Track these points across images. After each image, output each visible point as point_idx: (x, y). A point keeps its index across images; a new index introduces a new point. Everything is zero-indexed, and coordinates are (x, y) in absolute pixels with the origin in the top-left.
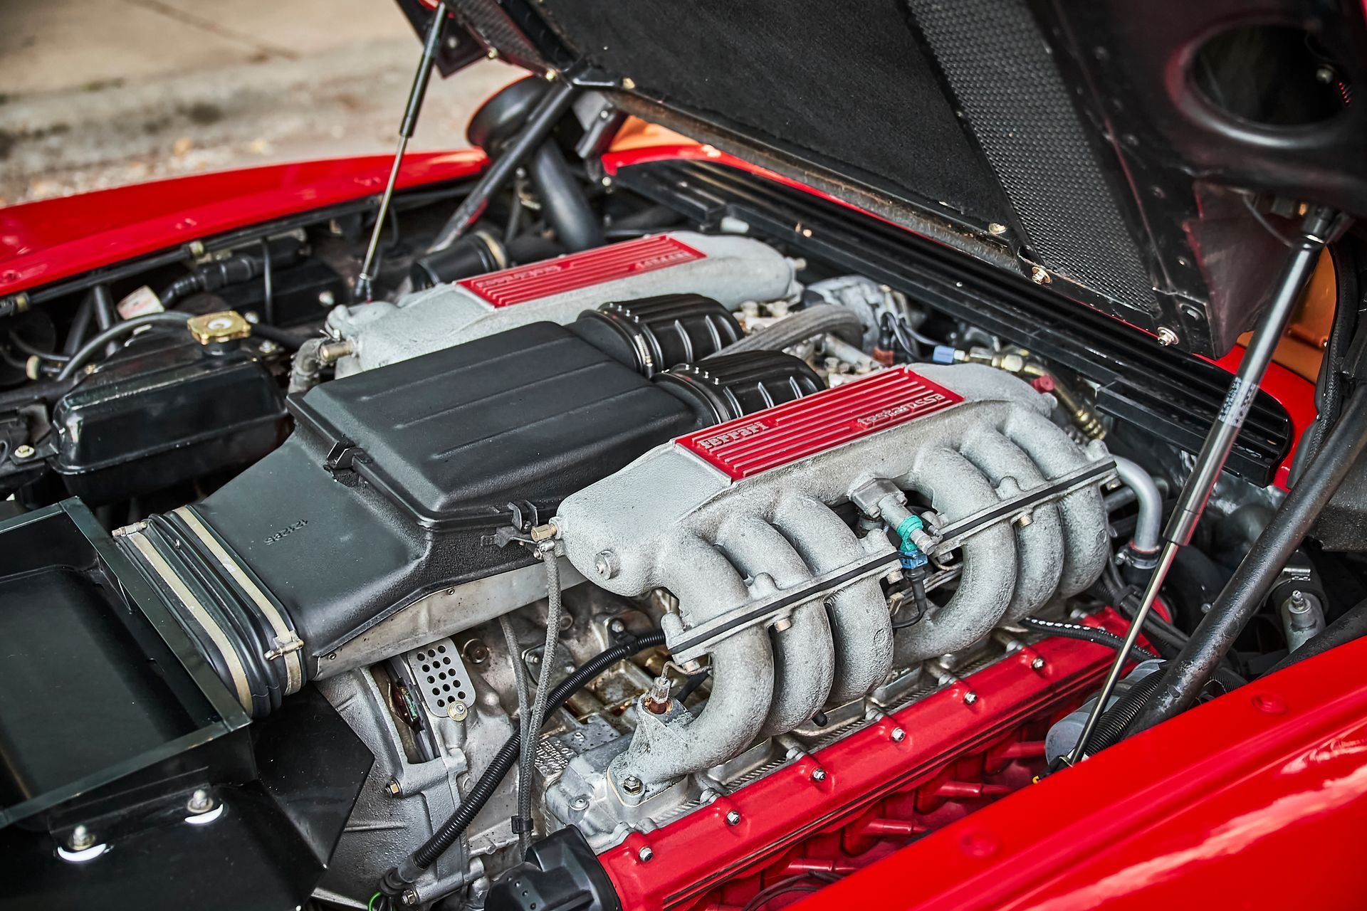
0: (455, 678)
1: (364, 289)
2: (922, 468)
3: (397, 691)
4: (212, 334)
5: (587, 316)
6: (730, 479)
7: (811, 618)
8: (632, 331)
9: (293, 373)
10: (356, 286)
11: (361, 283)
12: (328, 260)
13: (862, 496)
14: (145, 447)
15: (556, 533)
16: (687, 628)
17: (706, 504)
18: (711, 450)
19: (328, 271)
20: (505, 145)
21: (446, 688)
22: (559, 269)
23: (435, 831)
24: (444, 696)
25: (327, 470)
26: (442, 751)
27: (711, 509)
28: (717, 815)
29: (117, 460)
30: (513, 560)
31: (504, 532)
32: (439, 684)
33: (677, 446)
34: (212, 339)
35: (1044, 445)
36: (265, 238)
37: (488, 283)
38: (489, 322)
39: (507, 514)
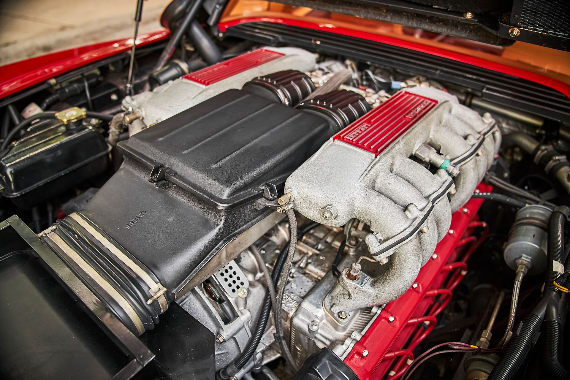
0: (237, 275)
1: (130, 91)
2: (433, 135)
3: (207, 285)
4: (68, 119)
5: (247, 85)
6: (374, 155)
7: (432, 222)
8: (275, 88)
9: (111, 131)
10: (126, 90)
11: (128, 89)
12: (111, 81)
13: (420, 153)
14: (47, 177)
15: (290, 198)
16: (381, 242)
17: (369, 171)
18: (354, 140)
19: (111, 86)
20: (178, 24)
21: (234, 282)
22: (225, 66)
23: (242, 351)
24: (234, 286)
25: (152, 182)
26: (239, 314)
27: (371, 173)
28: (383, 320)
29: (35, 186)
30: (261, 214)
31: (260, 202)
32: (230, 281)
33: (336, 140)
34: (69, 121)
35: (470, 118)
36: (82, 74)
37: (197, 76)
38: (204, 93)
39: (260, 192)
